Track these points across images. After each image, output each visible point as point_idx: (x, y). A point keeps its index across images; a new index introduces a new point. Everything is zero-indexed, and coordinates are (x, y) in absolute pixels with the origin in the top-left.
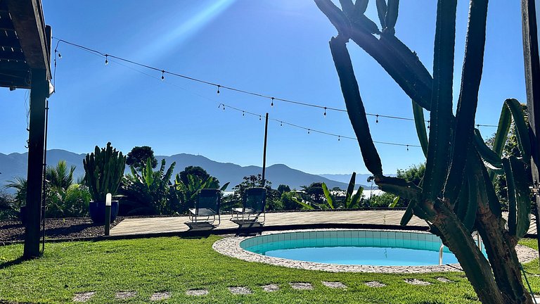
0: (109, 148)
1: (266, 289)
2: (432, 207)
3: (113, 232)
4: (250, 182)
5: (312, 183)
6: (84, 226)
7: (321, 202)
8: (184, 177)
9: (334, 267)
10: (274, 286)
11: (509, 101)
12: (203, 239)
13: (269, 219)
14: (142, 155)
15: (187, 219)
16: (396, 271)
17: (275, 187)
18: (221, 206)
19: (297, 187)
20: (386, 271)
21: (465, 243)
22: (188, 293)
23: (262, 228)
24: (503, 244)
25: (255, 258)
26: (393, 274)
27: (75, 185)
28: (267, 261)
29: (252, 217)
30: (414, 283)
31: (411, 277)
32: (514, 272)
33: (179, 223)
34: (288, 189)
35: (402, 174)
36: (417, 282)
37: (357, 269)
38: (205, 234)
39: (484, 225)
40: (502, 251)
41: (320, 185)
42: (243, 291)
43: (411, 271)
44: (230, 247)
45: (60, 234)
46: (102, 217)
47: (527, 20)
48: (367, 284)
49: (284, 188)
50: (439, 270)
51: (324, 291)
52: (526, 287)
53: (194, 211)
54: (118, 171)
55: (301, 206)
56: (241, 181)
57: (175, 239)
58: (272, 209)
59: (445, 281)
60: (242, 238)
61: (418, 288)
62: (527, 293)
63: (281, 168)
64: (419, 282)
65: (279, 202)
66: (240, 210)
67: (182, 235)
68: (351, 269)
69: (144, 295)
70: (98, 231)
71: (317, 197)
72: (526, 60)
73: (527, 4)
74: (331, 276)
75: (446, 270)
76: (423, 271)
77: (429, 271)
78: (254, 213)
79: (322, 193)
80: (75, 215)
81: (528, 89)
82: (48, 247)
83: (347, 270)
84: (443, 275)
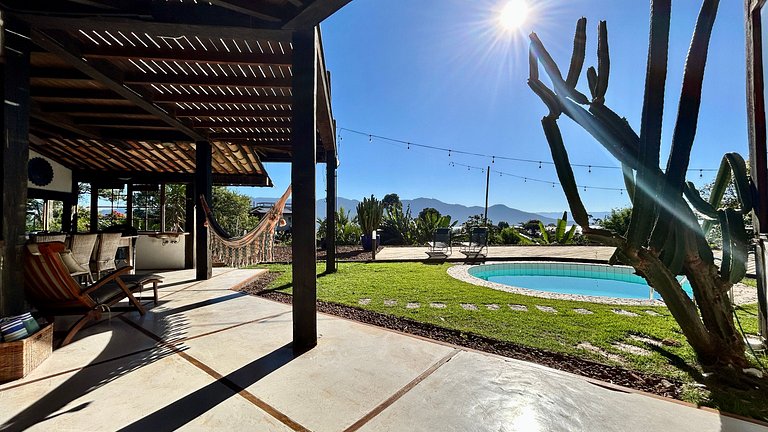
0: (373, 199)
1: (489, 307)
2: (636, 255)
3: (377, 257)
4: (474, 220)
5: (529, 220)
6: (359, 252)
7: (537, 236)
8: (423, 215)
9: (546, 295)
10: (495, 306)
11: (729, 155)
12: (439, 265)
13: (490, 251)
14: (392, 199)
15: (427, 249)
16: (604, 301)
17: (496, 223)
18: (452, 240)
19: (514, 224)
20: (594, 300)
21: (670, 286)
22: (432, 305)
23: (485, 259)
24: (713, 289)
25: (480, 282)
26: (602, 304)
27: (350, 223)
28: (490, 286)
29: (477, 250)
30: (620, 313)
31: (620, 308)
32: (724, 315)
33: (421, 252)
34: (507, 225)
35: (617, 212)
36: (624, 312)
37: (567, 297)
38: (441, 262)
39: (692, 270)
40: (710, 295)
41: (536, 222)
42: (472, 308)
43: (619, 303)
44: (461, 273)
45: (346, 256)
46: (370, 247)
47: (752, 78)
48: (576, 311)
49: (503, 225)
50: (649, 304)
51: (537, 313)
52: (737, 327)
53: (432, 244)
54: (378, 214)
55: (519, 240)
56: (466, 219)
57: (419, 263)
58: (493, 242)
59: (654, 314)
60: (470, 266)
61: (625, 318)
62: (738, 335)
63: (500, 208)
64: (626, 313)
65: (499, 237)
66: (467, 244)
67: (424, 261)
68: (562, 297)
69: (402, 304)
70: (368, 256)
71: (534, 231)
72: (750, 117)
73: (752, 63)
74: (543, 302)
75: (656, 304)
76: (631, 303)
77: (639, 304)
78: (478, 246)
79: (538, 228)
80: (352, 244)
81: (751, 145)
82: (340, 266)
83: (558, 297)
84: (652, 308)
